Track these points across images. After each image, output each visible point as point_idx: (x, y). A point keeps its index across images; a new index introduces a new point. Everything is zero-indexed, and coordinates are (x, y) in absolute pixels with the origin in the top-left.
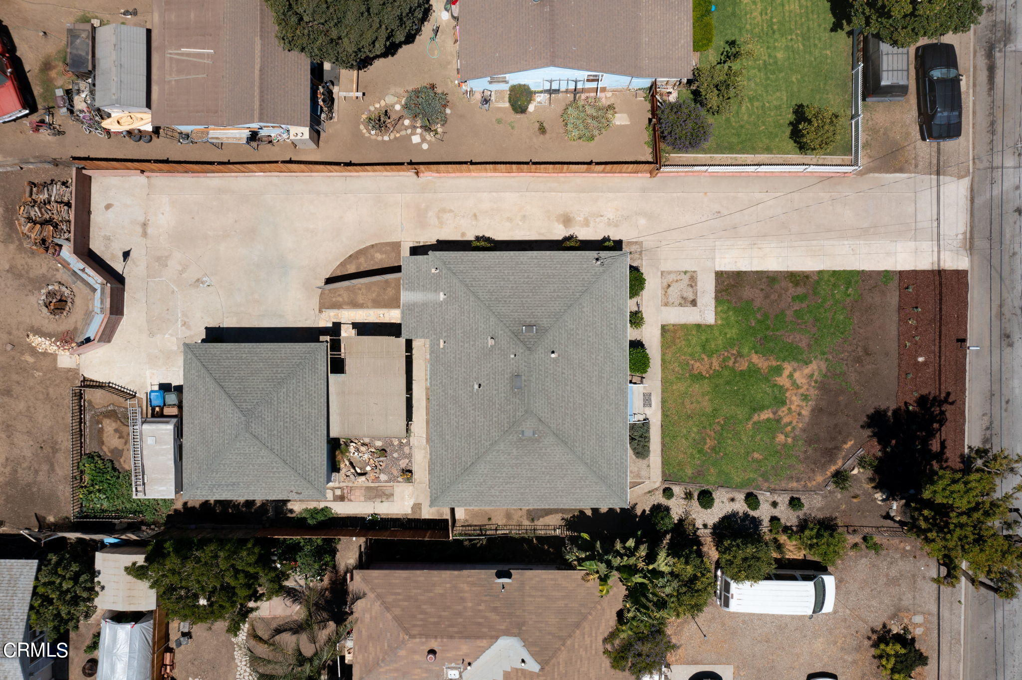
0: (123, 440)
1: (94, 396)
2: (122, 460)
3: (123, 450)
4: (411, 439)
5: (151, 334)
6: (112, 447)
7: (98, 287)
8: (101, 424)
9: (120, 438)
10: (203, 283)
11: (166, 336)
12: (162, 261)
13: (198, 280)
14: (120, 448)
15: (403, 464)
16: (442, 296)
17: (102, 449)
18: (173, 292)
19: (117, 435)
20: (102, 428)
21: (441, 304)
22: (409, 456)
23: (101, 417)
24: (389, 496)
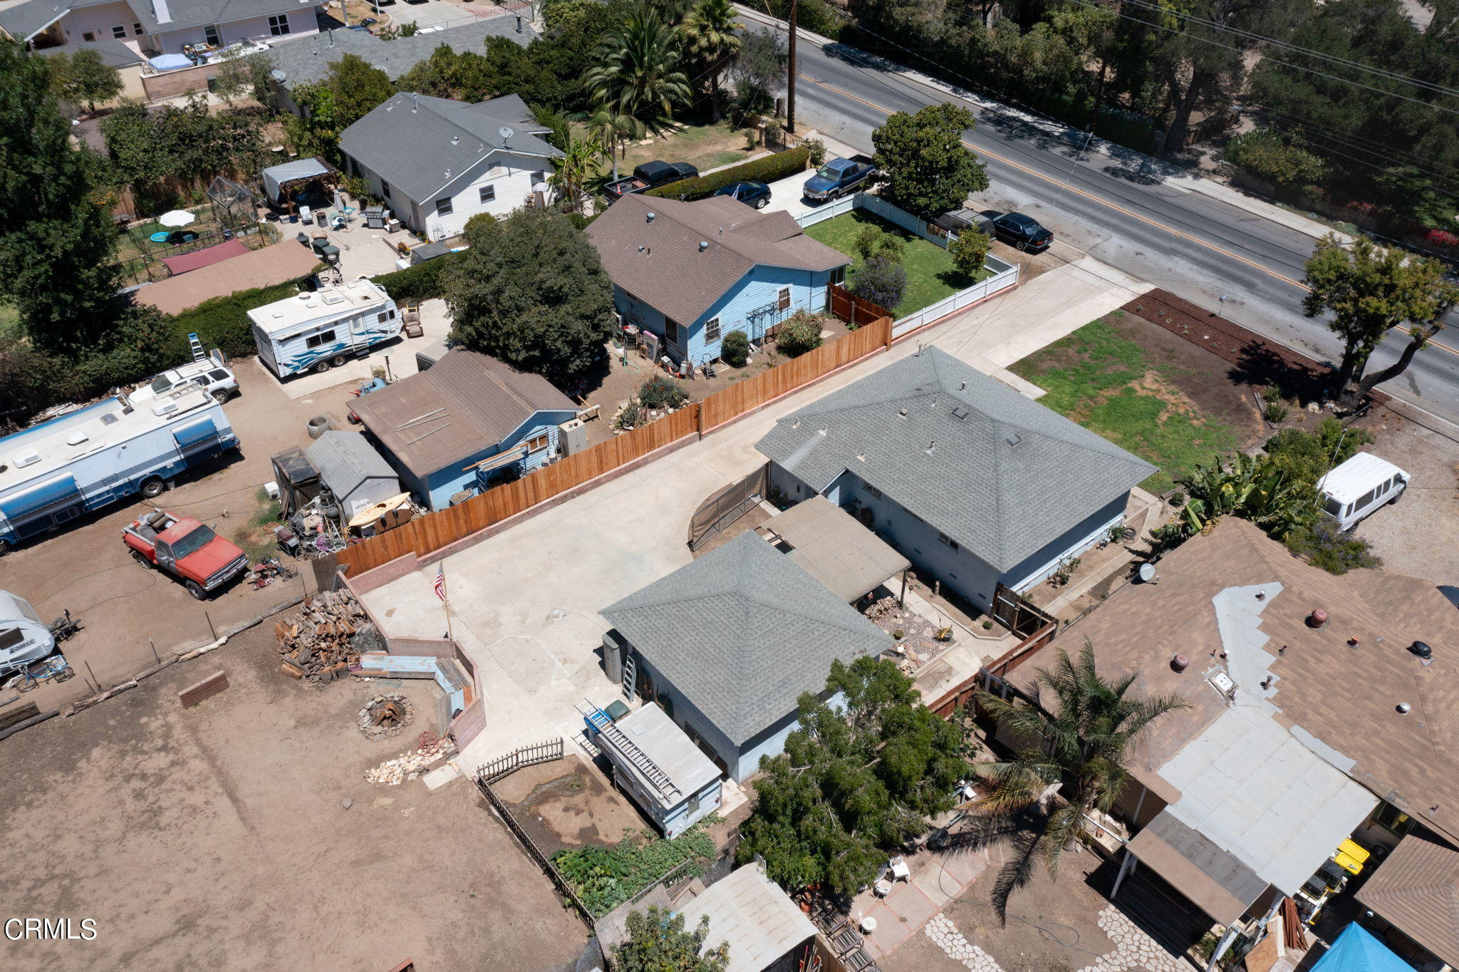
0: (586, 814)
1: (509, 791)
2: (602, 837)
3: (593, 825)
4: (911, 609)
5: (532, 691)
6: (576, 831)
7: (434, 668)
8: (539, 815)
9: (577, 814)
10: (556, 616)
11: (553, 683)
12: (493, 623)
13: (548, 617)
14: (588, 824)
15: (929, 633)
16: (823, 433)
17: (562, 843)
18: (527, 641)
19: (572, 813)
20: (544, 819)
21: (828, 438)
22: (927, 624)
23: (533, 808)
24: (949, 671)
